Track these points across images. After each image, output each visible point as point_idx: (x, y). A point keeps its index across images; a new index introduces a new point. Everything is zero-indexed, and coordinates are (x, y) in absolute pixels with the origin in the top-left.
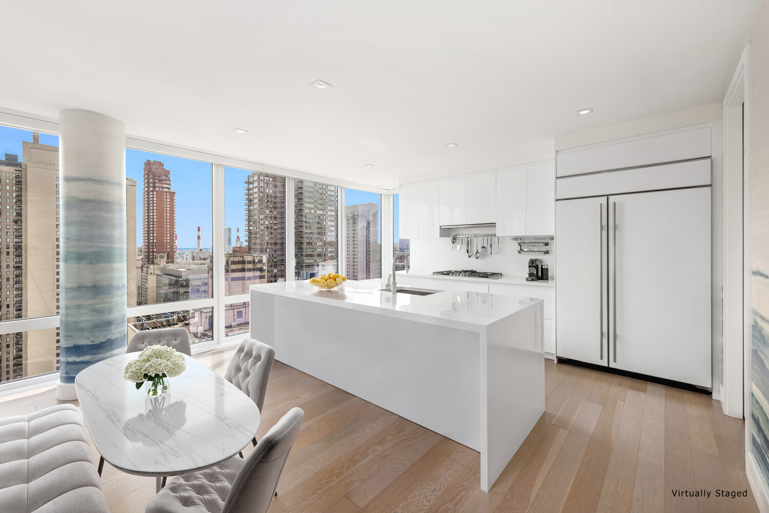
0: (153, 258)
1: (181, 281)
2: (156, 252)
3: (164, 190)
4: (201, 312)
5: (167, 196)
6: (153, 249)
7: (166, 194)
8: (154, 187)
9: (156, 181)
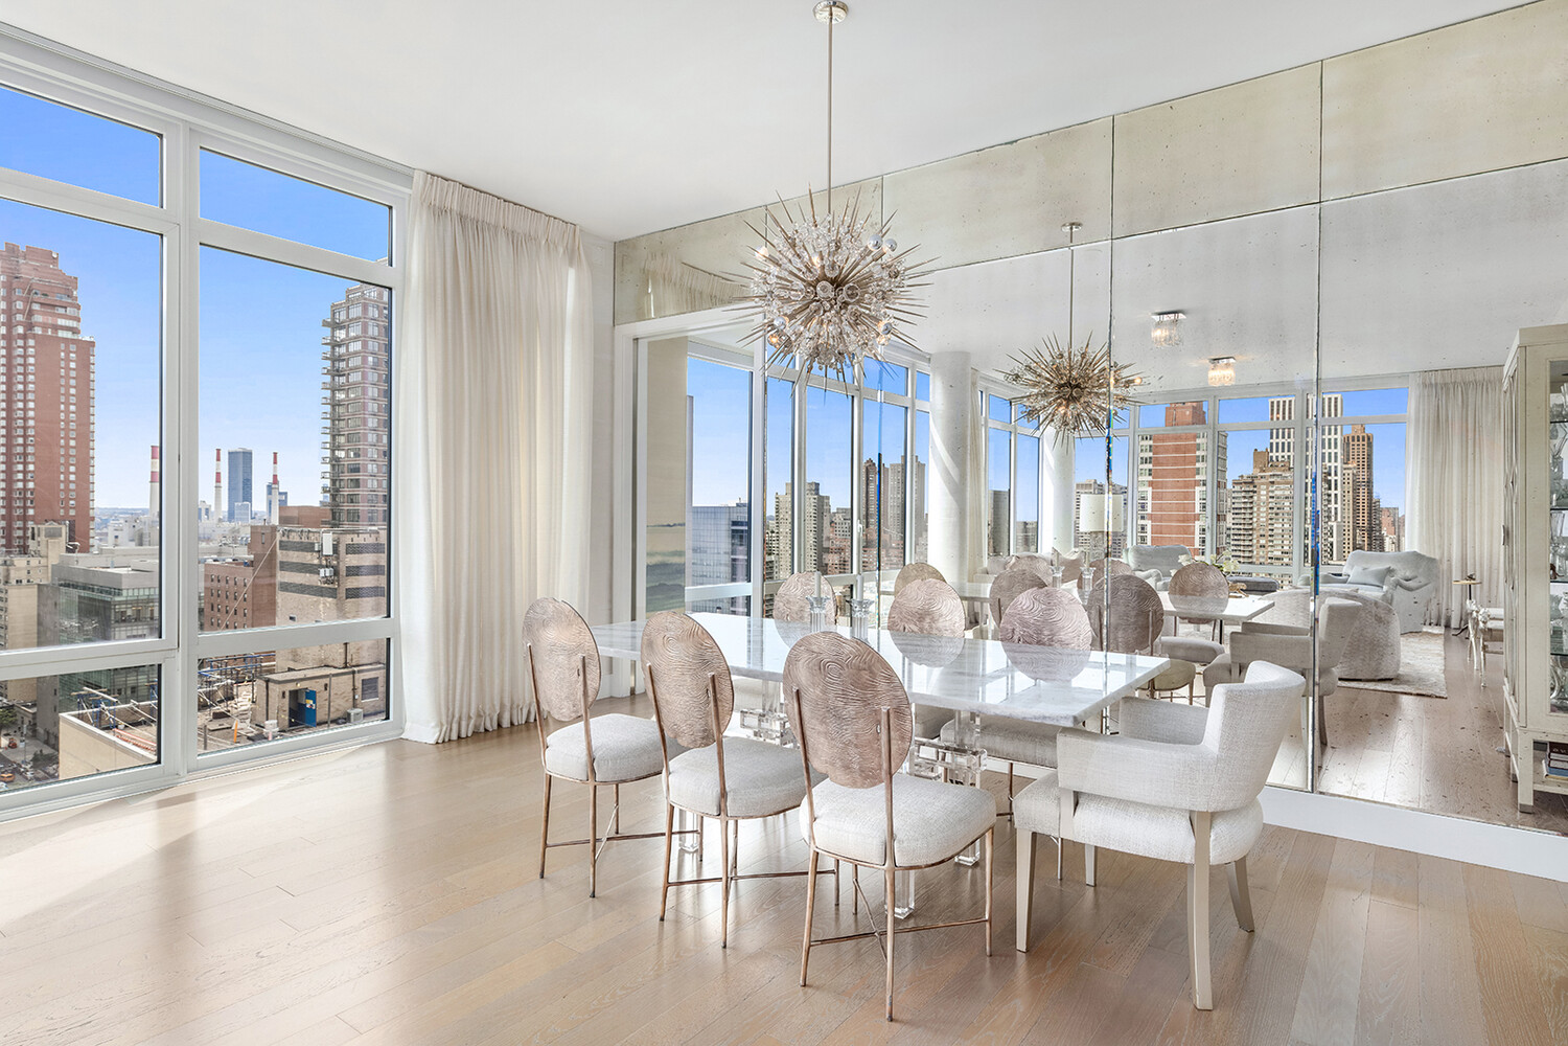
0: (25, 538)
1: (120, 603)
2: (33, 518)
3: (61, 334)
4: (268, 681)
5: (68, 353)
6: (25, 508)
7: (67, 347)
8: (30, 326)
9: (36, 307)
